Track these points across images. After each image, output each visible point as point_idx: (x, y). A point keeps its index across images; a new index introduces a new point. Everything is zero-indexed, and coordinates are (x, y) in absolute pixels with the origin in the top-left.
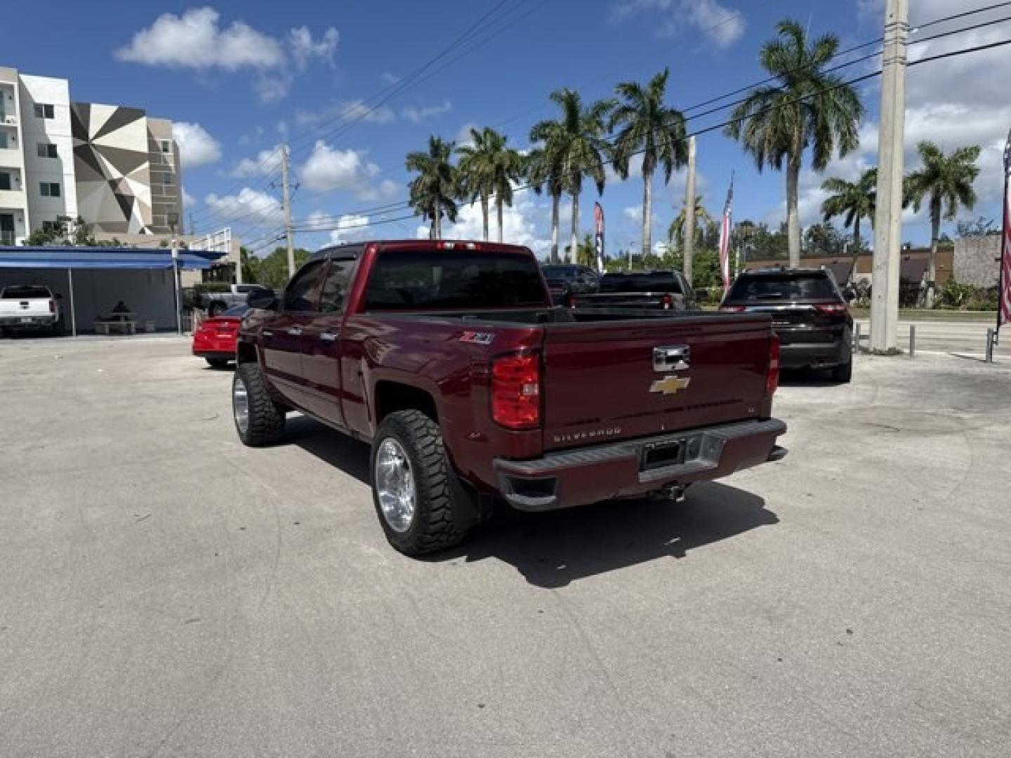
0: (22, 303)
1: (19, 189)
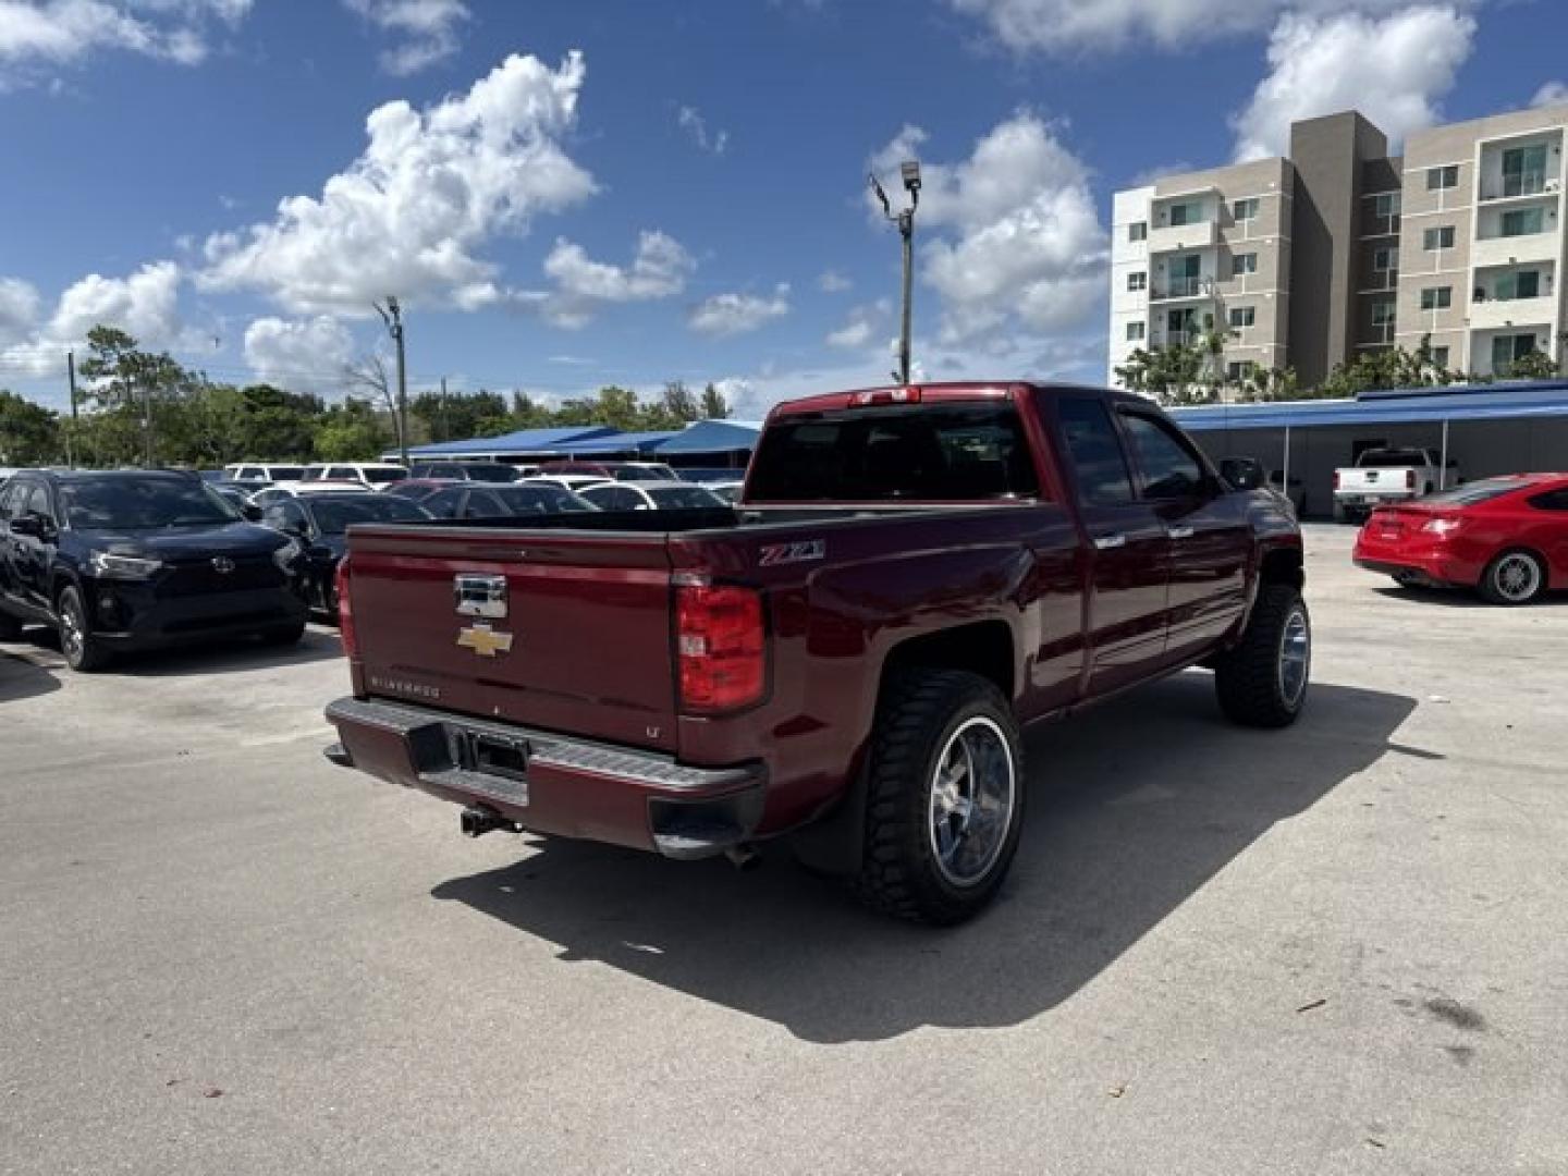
0: (1369, 475)
1: (1550, 294)
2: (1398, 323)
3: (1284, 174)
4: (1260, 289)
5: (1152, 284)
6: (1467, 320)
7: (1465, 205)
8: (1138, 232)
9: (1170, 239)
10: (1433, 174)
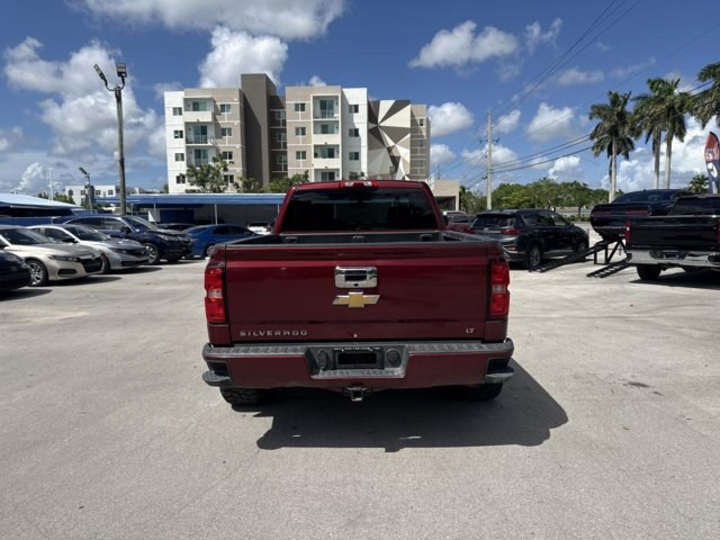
1: (338, 157)
2: (289, 164)
3: (240, 97)
4: (233, 144)
5: (186, 137)
6: (313, 165)
7: (308, 119)
8: (178, 111)
9: (193, 117)
10: (297, 105)
